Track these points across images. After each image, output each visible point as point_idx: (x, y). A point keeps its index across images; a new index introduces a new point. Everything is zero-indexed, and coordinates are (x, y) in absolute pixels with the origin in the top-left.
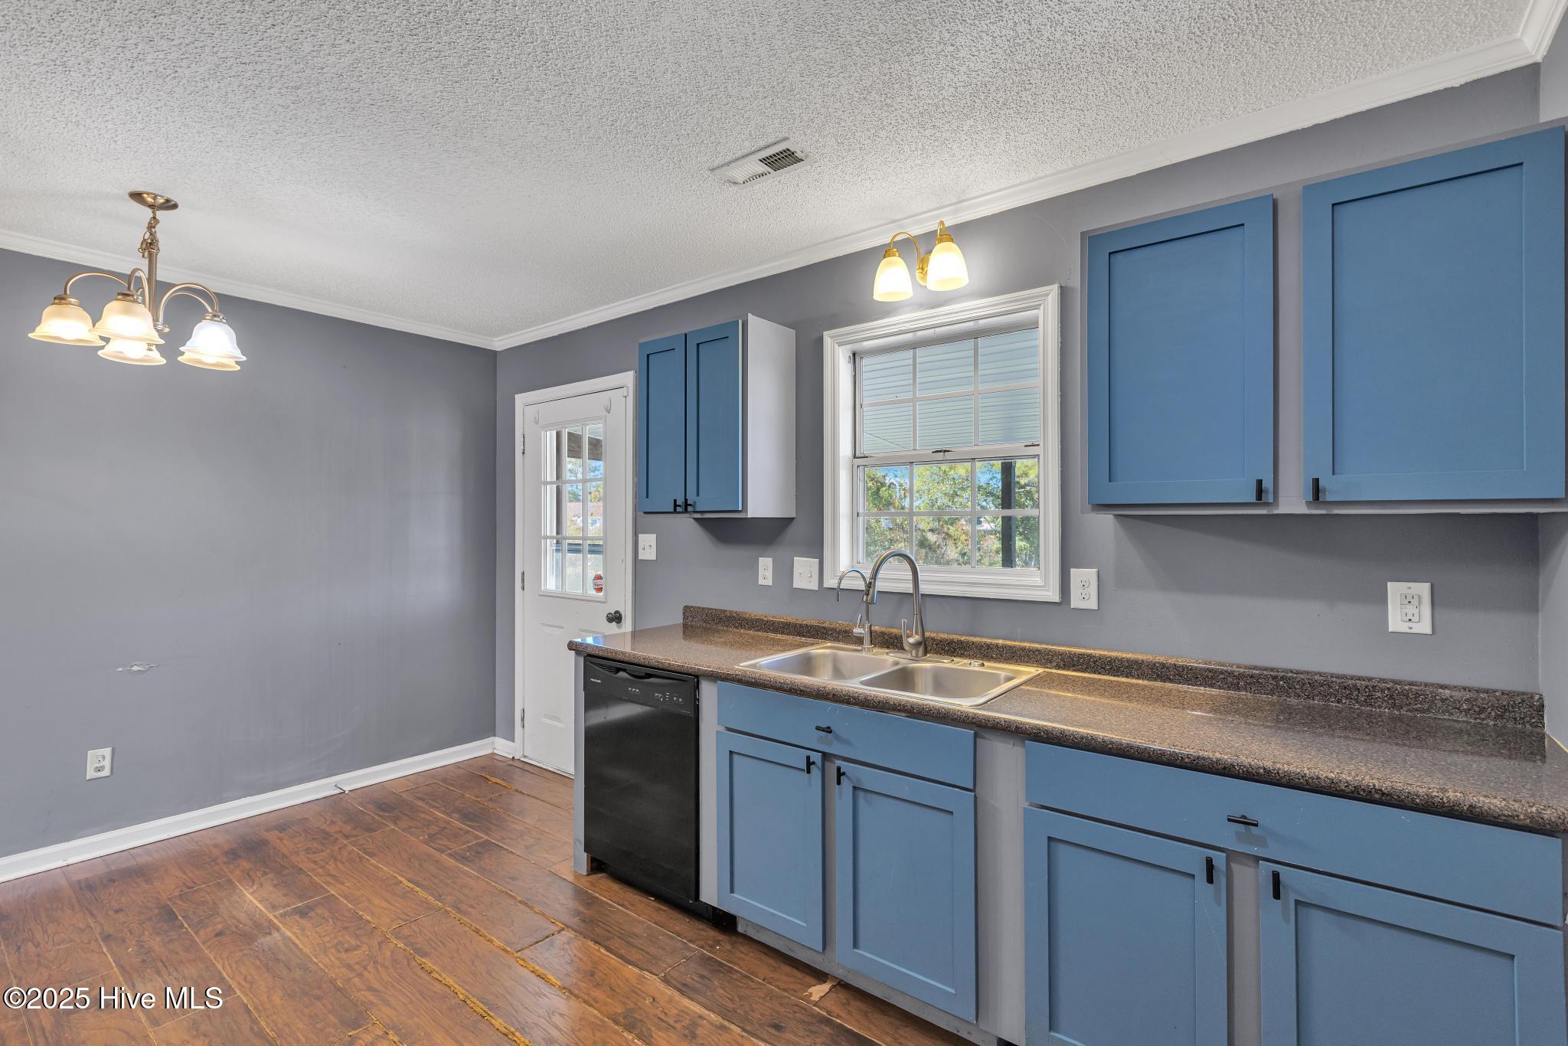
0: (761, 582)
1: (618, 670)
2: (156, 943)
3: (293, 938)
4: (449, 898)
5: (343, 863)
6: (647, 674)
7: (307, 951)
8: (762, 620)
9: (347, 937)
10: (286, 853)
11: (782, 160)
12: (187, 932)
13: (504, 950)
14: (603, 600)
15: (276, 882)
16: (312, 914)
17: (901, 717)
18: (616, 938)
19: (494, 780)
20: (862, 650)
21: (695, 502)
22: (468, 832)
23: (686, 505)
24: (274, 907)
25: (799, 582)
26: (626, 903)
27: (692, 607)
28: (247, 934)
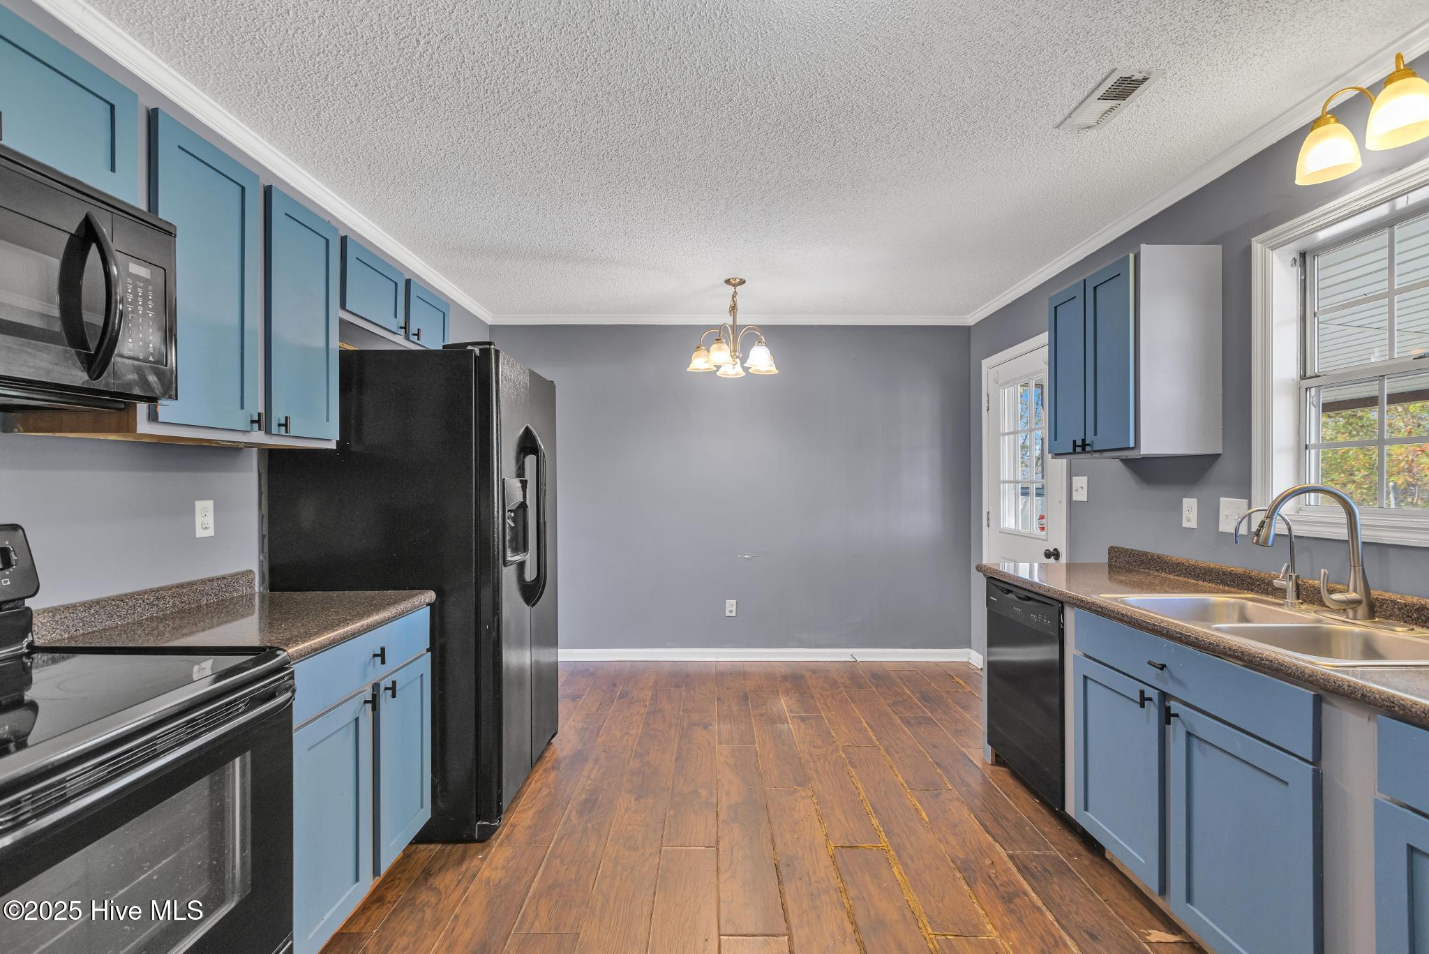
0: (1185, 524)
1: (1009, 591)
2: (735, 708)
3: (793, 730)
4: (885, 742)
5: (836, 700)
6: (1026, 596)
7: (795, 739)
8: (1183, 564)
9: (818, 741)
10: (811, 686)
11: (1125, 88)
12: (749, 709)
13: (903, 785)
14: (1045, 538)
15: (798, 699)
16: (807, 722)
17: (1237, 666)
18: (988, 813)
19: (958, 680)
20: (1283, 605)
21: (1092, 442)
22: (920, 707)
23: (1084, 445)
24: (791, 711)
25: (1226, 526)
26: (1012, 794)
27: (1117, 547)
28: (774, 719)
